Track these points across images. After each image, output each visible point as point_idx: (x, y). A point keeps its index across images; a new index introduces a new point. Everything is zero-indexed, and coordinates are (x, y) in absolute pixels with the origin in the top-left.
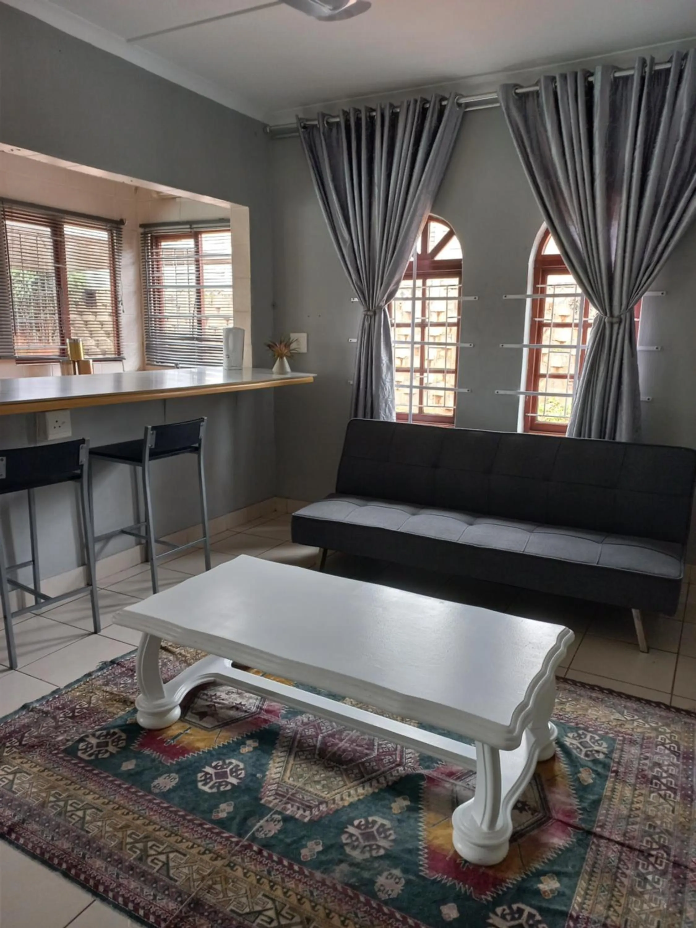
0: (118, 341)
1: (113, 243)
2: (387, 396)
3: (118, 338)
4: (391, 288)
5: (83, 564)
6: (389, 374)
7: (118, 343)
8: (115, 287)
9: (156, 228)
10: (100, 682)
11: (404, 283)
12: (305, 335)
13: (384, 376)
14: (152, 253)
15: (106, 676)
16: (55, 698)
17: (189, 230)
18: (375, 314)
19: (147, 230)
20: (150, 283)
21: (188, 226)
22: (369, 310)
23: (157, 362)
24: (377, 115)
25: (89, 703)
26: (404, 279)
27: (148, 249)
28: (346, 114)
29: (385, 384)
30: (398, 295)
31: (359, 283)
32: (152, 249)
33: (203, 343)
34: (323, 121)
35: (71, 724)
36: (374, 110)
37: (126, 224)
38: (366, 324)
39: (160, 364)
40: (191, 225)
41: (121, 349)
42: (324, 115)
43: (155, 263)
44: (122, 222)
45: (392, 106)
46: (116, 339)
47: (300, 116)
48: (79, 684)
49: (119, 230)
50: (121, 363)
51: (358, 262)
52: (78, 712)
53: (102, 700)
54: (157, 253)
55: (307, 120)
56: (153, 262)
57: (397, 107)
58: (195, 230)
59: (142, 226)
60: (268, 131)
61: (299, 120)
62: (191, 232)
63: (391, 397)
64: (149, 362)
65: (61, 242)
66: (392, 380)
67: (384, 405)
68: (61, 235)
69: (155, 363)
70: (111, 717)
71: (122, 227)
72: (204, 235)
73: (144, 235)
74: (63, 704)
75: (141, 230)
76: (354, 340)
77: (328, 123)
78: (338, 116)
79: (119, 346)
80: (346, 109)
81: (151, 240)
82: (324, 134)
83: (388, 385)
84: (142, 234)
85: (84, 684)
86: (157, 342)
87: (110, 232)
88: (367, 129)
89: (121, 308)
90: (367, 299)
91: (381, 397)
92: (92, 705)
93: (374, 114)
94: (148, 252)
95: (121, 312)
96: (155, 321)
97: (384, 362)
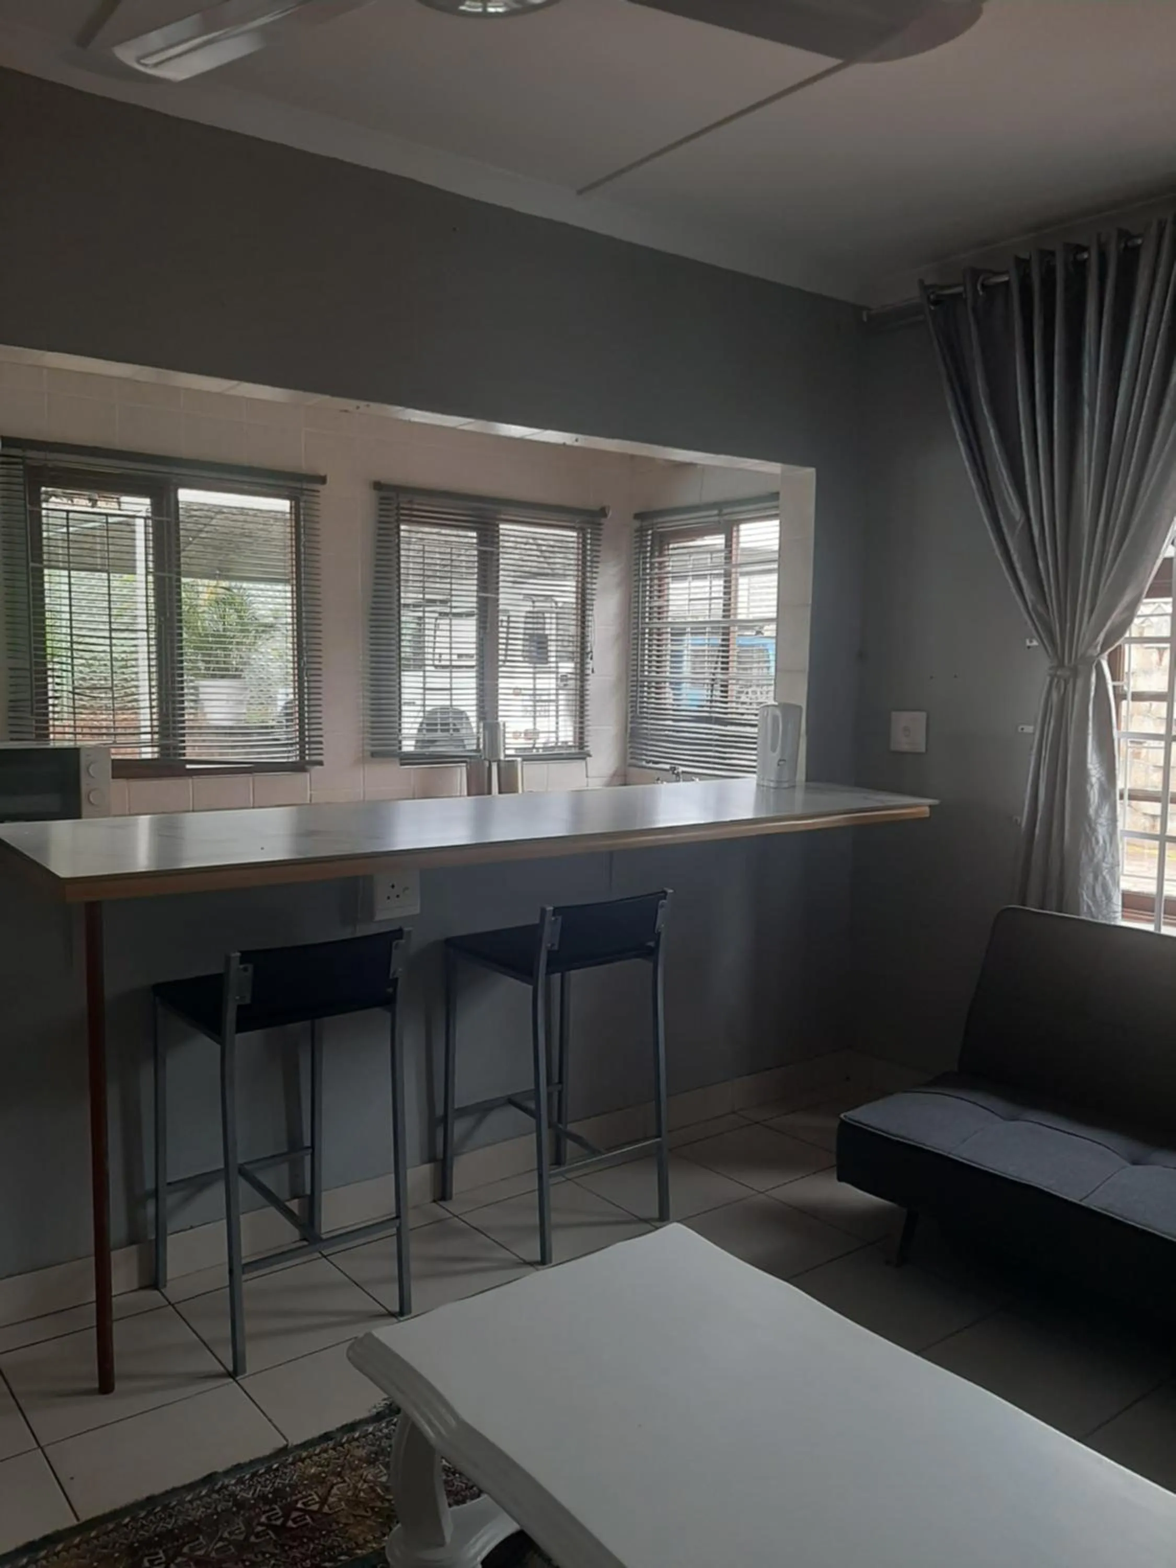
0: (581, 723)
1: (584, 550)
2: (1100, 856)
3: (582, 717)
4: (1115, 617)
5: (431, 1159)
6: (1106, 809)
7: (582, 728)
8: (583, 628)
9: (660, 520)
10: (361, 1453)
11: (1147, 607)
12: (922, 716)
13: (1092, 811)
14: (652, 564)
15: (380, 1439)
16: (269, 1470)
17: (716, 519)
18: (1075, 672)
19: (645, 523)
20: (644, 618)
21: (716, 512)
22: (1061, 665)
23: (648, 762)
24: (1091, 257)
25: (323, 1501)
26: (1148, 596)
27: (645, 558)
28: (1022, 264)
29: (1094, 830)
30: (1134, 631)
31: (1040, 609)
32: (652, 557)
33: (729, 728)
34: (975, 287)
35: (270, 1548)
36: (1085, 249)
37: (610, 514)
38: (1055, 696)
39: (651, 765)
40: (720, 511)
41: (586, 739)
42: (975, 273)
43: (656, 582)
44: (603, 512)
45: (1124, 235)
46: (578, 719)
47: (928, 282)
48: (324, 1445)
49: (597, 527)
50: (583, 763)
51: (1041, 564)
52: (294, 1521)
53: (348, 1501)
54: (660, 563)
55: (943, 288)
56: (651, 580)
57: (1137, 237)
58: (726, 518)
59: (637, 516)
60: (865, 319)
61: (924, 288)
62: (719, 522)
63: (1109, 859)
64: (634, 761)
65: (492, 553)
66: (1113, 820)
67: (1090, 878)
68: (493, 542)
69: (644, 763)
70: (349, 1552)
71: (603, 520)
72: (743, 527)
73: (641, 532)
74: (276, 1491)
75: (637, 524)
76: (1029, 729)
77: (983, 286)
78: (1005, 273)
79: (582, 733)
80: (1024, 255)
81: (652, 540)
82: (974, 310)
83: (1102, 832)
84: (636, 531)
85: (334, 1449)
86: (649, 725)
87: (581, 530)
88: (1067, 289)
89: (590, 665)
90: (1058, 640)
91: (1084, 858)
92: (326, 1509)
93: (1086, 256)
94: (645, 563)
95: (589, 672)
96: (649, 688)
97: (1094, 780)
